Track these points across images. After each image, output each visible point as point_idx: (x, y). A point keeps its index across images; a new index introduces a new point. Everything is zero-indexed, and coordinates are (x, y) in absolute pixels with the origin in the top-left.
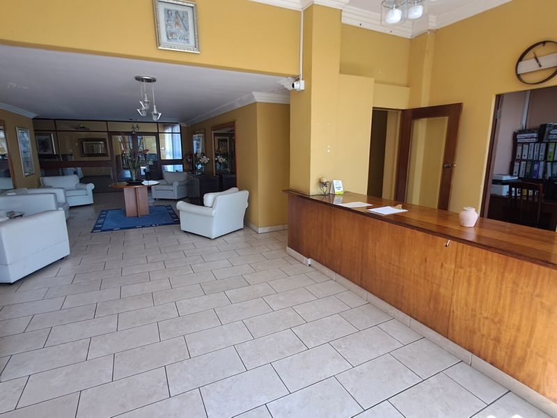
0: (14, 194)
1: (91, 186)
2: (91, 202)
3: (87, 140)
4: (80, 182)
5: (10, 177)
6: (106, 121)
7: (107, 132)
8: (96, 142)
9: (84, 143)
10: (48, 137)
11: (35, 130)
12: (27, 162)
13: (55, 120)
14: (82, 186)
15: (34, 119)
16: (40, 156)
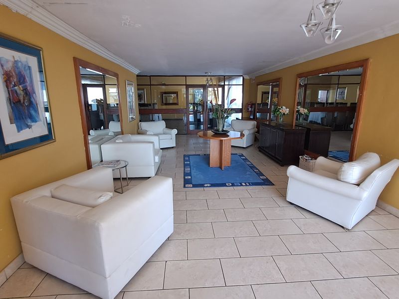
0: (121, 141)
1: (175, 131)
2: (174, 145)
3: (165, 93)
4: (166, 127)
5: (119, 121)
6: (186, 76)
7: (186, 85)
8: (168, 95)
9: (164, 95)
10: (143, 91)
11: (138, 85)
12: (131, 109)
13: (150, 76)
14: (168, 131)
15: (137, 76)
16: (140, 105)
